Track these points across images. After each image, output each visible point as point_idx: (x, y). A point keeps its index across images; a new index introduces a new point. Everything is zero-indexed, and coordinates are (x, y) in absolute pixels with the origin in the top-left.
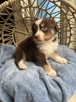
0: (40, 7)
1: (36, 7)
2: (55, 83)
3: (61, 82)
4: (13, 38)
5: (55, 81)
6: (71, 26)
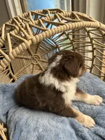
5: (97, 135)
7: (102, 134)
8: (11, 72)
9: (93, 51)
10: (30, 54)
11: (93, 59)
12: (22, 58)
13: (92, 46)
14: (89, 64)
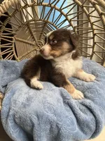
0: (53, 5)
1: (47, 6)
2: (84, 108)
3: (93, 105)
4: (14, 50)
5: (84, 105)
8: (15, 53)
9: (93, 38)
10: (34, 40)
11: (94, 46)
13: (93, 32)
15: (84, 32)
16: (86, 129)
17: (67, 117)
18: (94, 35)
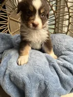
4: (8, 27)
6: (71, 14)
7: (68, 66)
8: (9, 29)
9: (69, 19)
11: (69, 25)
12: (18, 22)
13: (69, 14)
14: (65, 29)
15: (61, 15)
16: (67, 86)
17: (52, 76)
18: (70, 17)
